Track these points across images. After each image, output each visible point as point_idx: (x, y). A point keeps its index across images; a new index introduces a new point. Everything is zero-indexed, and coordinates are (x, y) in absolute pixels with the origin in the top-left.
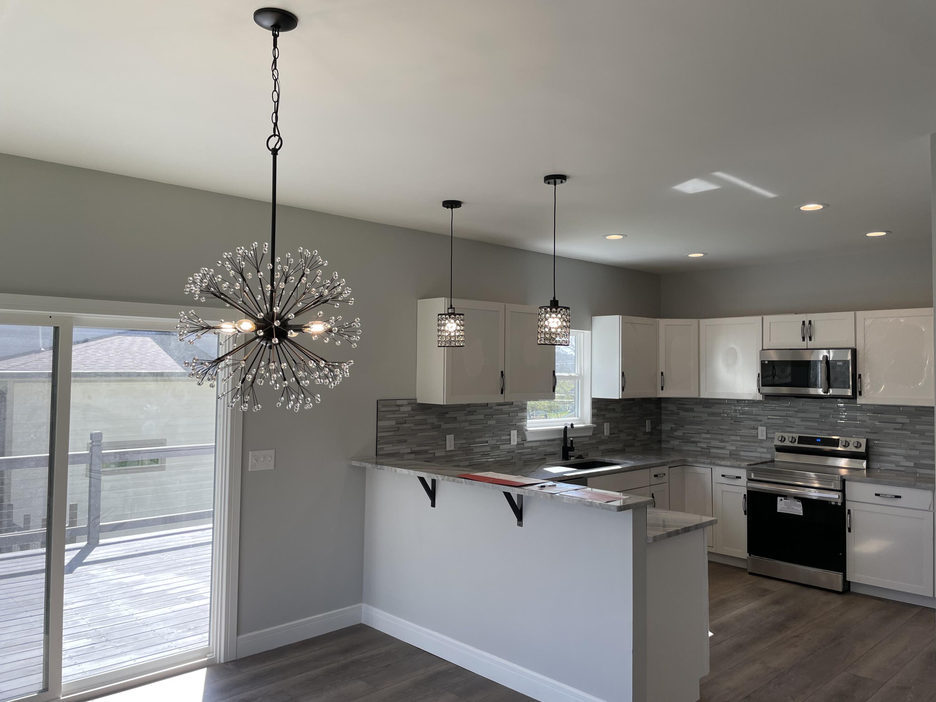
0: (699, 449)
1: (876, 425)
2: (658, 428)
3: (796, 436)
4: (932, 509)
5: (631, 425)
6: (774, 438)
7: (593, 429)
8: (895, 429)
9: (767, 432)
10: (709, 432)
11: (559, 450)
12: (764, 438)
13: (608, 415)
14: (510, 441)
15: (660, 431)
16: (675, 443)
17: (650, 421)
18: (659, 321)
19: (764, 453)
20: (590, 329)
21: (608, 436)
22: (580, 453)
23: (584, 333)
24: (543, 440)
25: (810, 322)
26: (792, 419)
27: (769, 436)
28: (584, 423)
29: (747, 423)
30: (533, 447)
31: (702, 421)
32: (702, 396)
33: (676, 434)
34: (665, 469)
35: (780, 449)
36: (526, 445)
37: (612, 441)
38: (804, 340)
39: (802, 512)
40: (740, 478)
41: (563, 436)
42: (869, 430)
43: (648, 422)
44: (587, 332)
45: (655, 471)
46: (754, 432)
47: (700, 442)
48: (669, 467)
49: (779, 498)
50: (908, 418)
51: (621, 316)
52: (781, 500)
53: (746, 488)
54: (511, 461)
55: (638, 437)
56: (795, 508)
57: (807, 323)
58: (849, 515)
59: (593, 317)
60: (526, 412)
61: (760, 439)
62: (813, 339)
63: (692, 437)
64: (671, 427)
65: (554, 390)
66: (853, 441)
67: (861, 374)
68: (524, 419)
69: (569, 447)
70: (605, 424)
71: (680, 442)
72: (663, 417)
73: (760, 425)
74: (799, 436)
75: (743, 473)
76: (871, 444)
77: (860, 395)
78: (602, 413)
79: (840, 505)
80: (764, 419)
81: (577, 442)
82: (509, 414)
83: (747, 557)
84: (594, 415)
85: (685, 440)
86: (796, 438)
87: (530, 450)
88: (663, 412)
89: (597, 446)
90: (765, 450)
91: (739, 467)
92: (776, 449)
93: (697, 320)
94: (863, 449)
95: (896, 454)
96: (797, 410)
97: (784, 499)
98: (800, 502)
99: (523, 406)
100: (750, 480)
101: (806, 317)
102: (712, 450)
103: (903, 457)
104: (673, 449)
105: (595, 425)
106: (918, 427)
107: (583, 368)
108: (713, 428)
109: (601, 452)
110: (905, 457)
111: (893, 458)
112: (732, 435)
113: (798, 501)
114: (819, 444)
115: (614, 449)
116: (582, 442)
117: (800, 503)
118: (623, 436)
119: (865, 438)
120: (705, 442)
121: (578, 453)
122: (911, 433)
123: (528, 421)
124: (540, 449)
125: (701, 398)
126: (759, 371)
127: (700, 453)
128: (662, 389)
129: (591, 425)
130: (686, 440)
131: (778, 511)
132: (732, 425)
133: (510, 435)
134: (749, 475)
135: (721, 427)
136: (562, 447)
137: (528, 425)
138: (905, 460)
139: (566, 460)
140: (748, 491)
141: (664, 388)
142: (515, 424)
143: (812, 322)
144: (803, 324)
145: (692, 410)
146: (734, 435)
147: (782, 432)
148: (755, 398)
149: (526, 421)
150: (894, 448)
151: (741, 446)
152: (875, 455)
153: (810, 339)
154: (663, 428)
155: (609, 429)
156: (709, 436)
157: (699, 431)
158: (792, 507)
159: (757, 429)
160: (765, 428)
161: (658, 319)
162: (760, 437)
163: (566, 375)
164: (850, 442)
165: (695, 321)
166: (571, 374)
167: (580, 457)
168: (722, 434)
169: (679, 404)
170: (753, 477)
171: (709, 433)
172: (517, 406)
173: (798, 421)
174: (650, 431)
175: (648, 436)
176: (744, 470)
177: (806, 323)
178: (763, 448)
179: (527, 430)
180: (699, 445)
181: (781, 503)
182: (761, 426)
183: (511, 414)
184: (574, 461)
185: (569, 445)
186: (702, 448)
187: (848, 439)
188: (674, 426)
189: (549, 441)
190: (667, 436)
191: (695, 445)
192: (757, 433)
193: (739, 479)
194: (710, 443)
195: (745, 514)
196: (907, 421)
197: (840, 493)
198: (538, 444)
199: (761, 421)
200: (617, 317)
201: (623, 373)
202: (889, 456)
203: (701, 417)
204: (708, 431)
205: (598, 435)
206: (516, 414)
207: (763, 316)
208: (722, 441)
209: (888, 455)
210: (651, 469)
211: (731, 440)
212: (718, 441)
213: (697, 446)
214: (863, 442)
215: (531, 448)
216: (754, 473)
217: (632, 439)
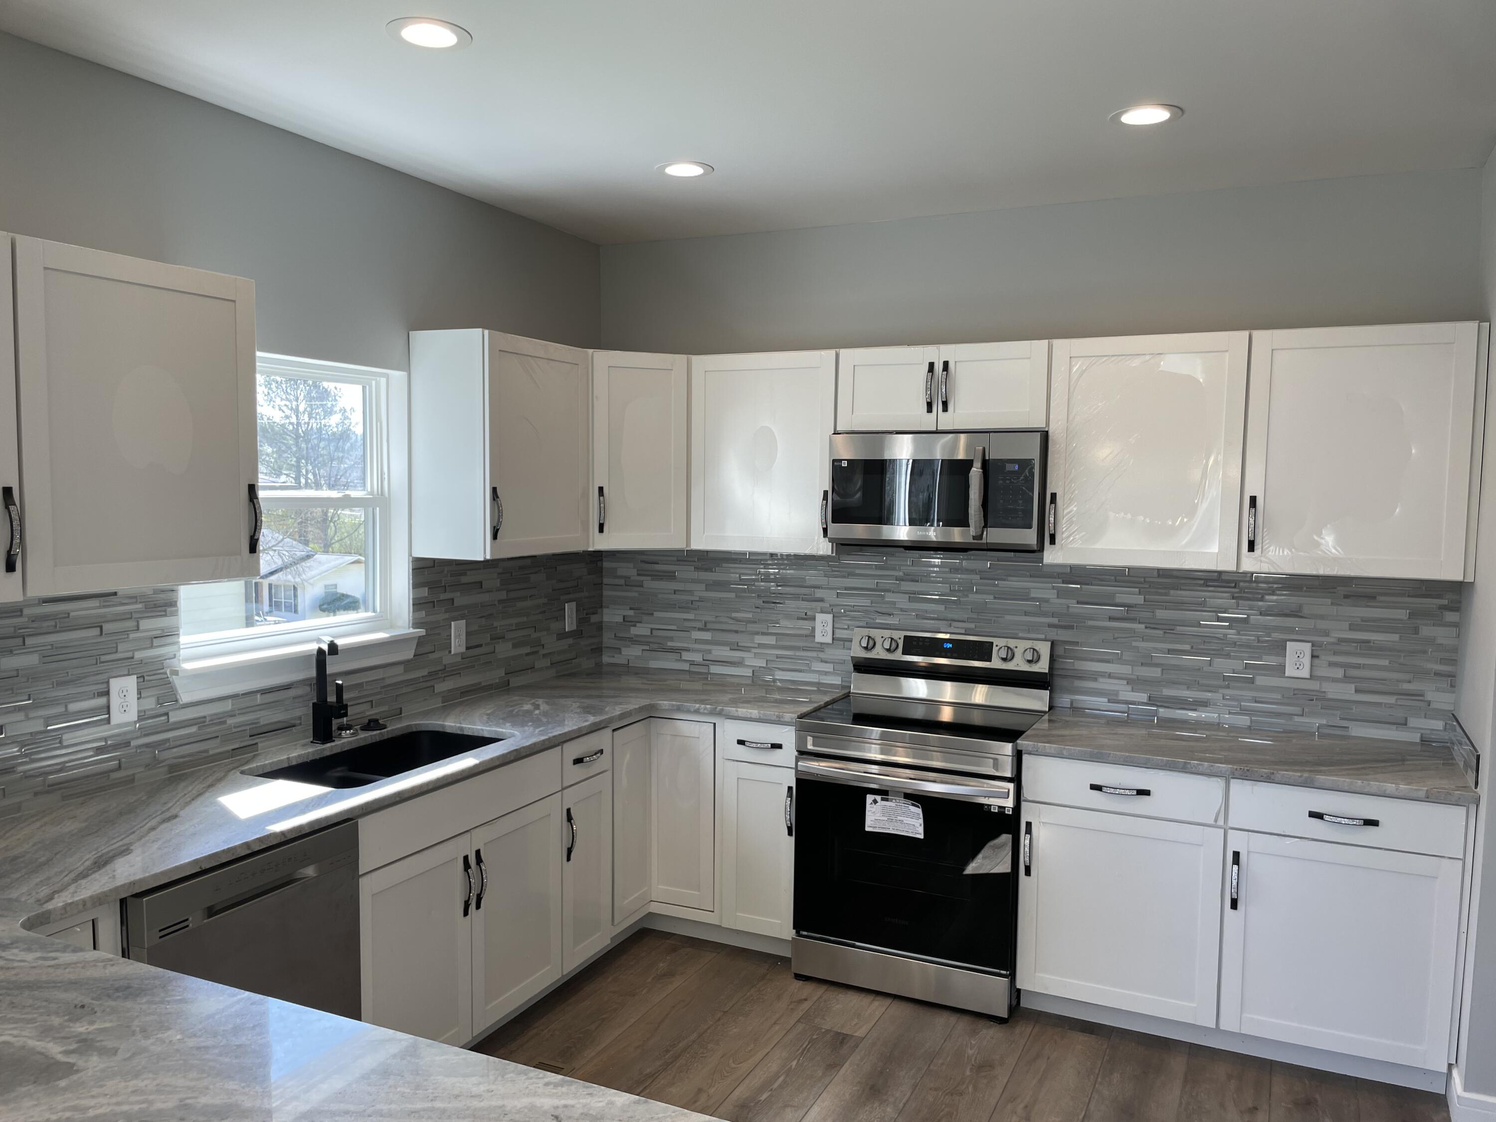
0: (686, 667)
1: (1071, 610)
2: (594, 619)
3: (899, 635)
4: (1221, 822)
5: (525, 619)
6: (851, 641)
7: (415, 642)
8: (1111, 619)
9: (835, 626)
10: (709, 626)
11: (304, 713)
12: (829, 639)
13: (461, 600)
14: (109, 713)
15: (600, 627)
16: (632, 653)
17: (574, 604)
18: (592, 354)
19: (826, 673)
20: (405, 364)
21: (462, 653)
22: (372, 713)
23: (387, 376)
24: (242, 695)
25: (946, 365)
26: (890, 597)
27: (840, 634)
28: (392, 627)
29: (791, 605)
30: (205, 717)
31: (692, 601)
32: (696, 545)
33: (635, 631)
34: (602, 740)
35: (864, 667)
36: (176, 717)
37: (473, 666)
38: (930, 410)
39: (921, 830)
40: (779, 746)
41: (313, 673)
42: (1055, 621)
43: (570, 609)
44: (398, 376)
45: (574, 749)
46: (807, 624)
47: (687, 650)
48: (614, 730)
49: (870, 798)
50: (1140, 593)
51: (486, 332)
52: (875, 802)
53: (794, 771)
54: (114, 775)
55: (543, 647)
56: (907, 820)
57: (939, 367)
58: (1028, 836)
59: (410, 332)
60: (175, 614)
61: (818, 643)
62: (950, 407)
63: (671, 639)
64: (624, 616)
65: (253, 547)
66: (1021, 646)
67: (1056, 494)
68: (169, 635)
69: (331, 706)
70: (452, 623)
71: (643, 650)
72: (607, 593)
73: (819, 610)
74: (905, 637)
75: (787, 736)
76: (1060, 651)
77: (1051, 544)
78: (443, 596)
79: (1011, 813)
80: (830, 596)
81: (366, 682)
82: (101, 627)
83: (792, 938)
84: (418, 604)
85: (655, 646)
86: (899, 641)
87: (194, 729)
88: (606, 580)
89: (429, 684)
90: (829, 668)
91: (779, 722)
92: (854, 666)
93: (685, 356)
94: (1043, 667)
95: (1110, 676)
96: (901, 574)
97: (883, 799)
98: (919, 807)
99: (162, 596)
100: (803, 753)
101: (938, 353)
102: (715, 669)
103: (1125, 682)
104: (627, 669)
105: (421, 632)
106: (1161, 614)
107: (386, 476)
108: (717, 617)
109: (440, 699)
110: (1129, 681)
111: (1104, 684)
112: (757, 633)
113: (913, 805)
114: (949, 654)
115: (480, 683)
116: (383, 679)
117: (919, 811)
118: (504, 650)
119: (1045, 640)
120: (698, 651)
121: (368, 713)
122: (1146, 627)
123: (183, 639)
124: (230, 721)
125: (692, 551)
126: (827, 485)
127: (687, 677)
128: (601, 529)
129: (412, 630)
130: (659, 647)
131: (867, 829)
132: (759, 610)
133: (107, 693)
134: (801, 741)
135: (734, 615)
136: (311, 705)
137: (183, 653)
138: (1129, 688)
139: (323, 743)
140: (798, 781)
141: (605, 528)
142: (129, 654)
143: (951, 366)
144: (929, 372)
145: (670, 576)
146: (763, 634)
147: (868, 626)
148: (815, 548)
149: (178, 643)
150: (1108, 661)
151: (777, 657)
152: (1065, 677)
153: (945, 408)
154: (606, 618)
155: (464, 637)
156: (707, 636)
157: (687, 624)
158: (899, 818)
159: (814, 619)
160: (831, 616)
161: (590, 351)
162: (819, 638)
163: (334, 494)
164: (1015, 650)
165: (680, 360)
166: (347, 492)
167: (372, 724)
168: (736, 632)
169: (643, 561)
170: (810, 747)
171: (708, 630)
172: (133, 598)
173: (902, 601)
174: (574, 628)
175: (570, 641)
176: (790, 727)
177: (936, 366)
178: (826, 662)
179: (176, 673)
180: (686, 656)
181: (874, 810)
182: (822, 612)
183: (107, 627)
184: (350, 742)
185: (332, 698)
186: (692, 663)
187: (1012, 643)
188: (631, 613)
189: (264, 692)
190: (615, 636)
191: (675, 656)
192: (814, 629)
193: (778, 750)
194: (710, 652)
195: (790, 834)
196: (1140, 599)
197: (1011, 786)
198: (228, 706)
199: (821, 600)
200: (476, 335)
201: (494, 490)
202: (1095, 680)
203: (691, 592)
204: (706, 623)
205: (432, 656)
206: (131, 624)
207: (838, 350)
208: (736, 647)
209: (1094, 676)
210: (566, 746)
211: (757, 646)
212: (728, 648)
213: (680, 660)
214: (1045, 649)
215: (199, 722)
216: (813, 737)
217: (527, 654)
